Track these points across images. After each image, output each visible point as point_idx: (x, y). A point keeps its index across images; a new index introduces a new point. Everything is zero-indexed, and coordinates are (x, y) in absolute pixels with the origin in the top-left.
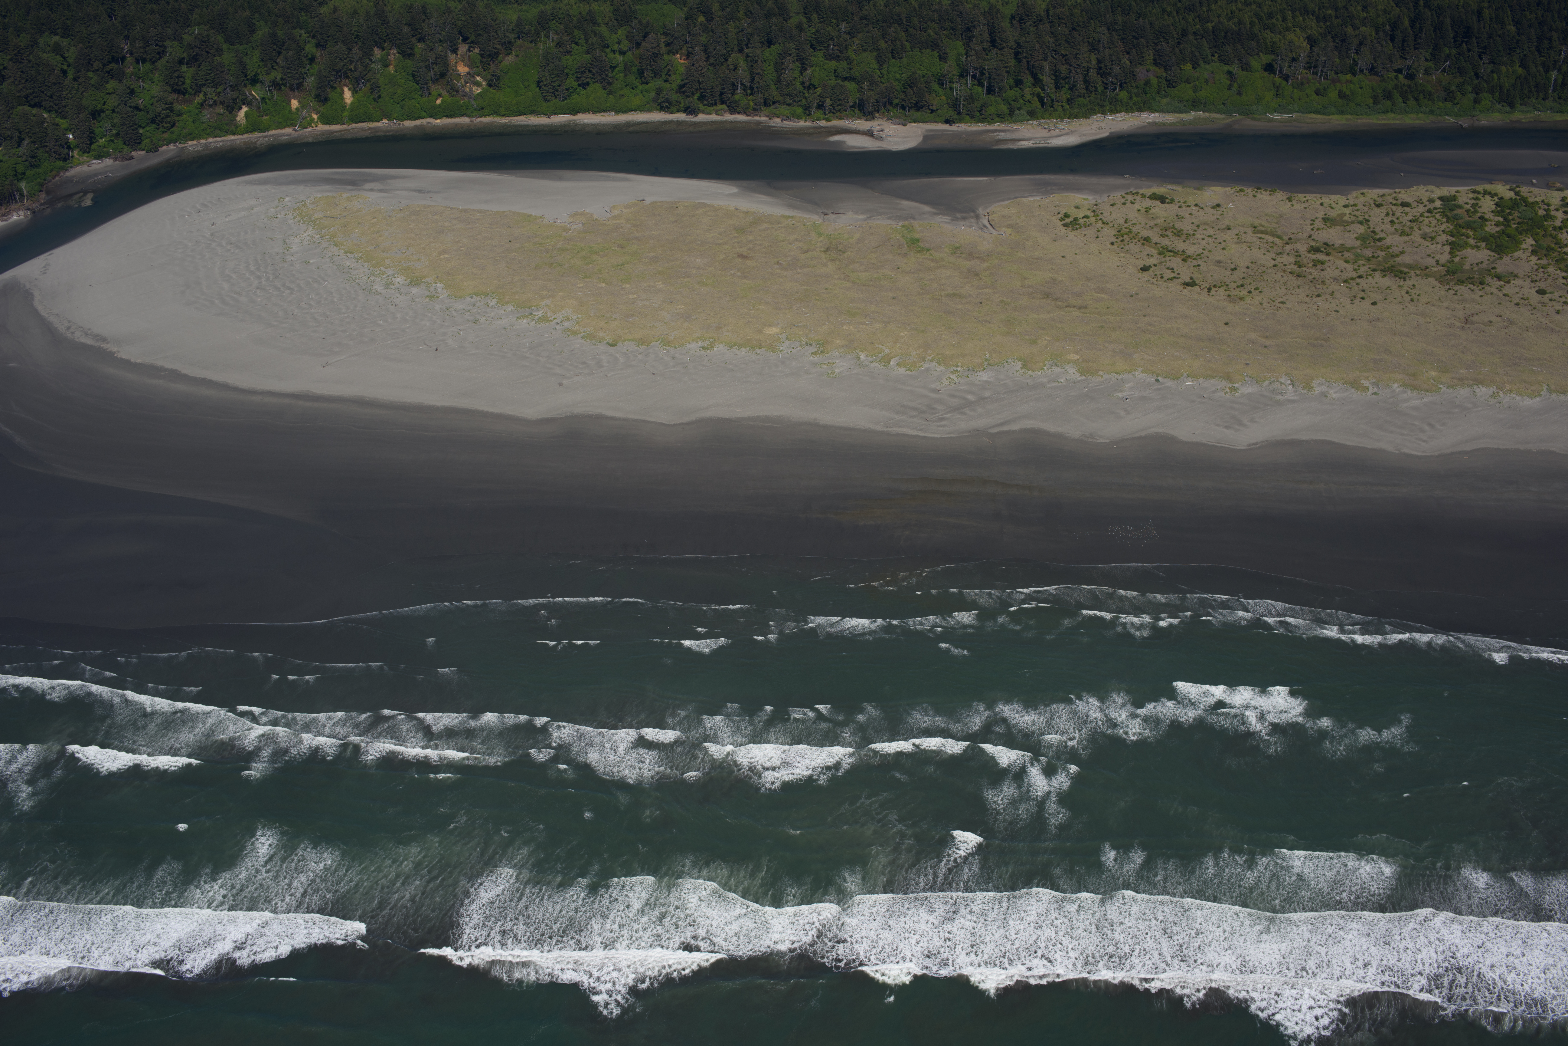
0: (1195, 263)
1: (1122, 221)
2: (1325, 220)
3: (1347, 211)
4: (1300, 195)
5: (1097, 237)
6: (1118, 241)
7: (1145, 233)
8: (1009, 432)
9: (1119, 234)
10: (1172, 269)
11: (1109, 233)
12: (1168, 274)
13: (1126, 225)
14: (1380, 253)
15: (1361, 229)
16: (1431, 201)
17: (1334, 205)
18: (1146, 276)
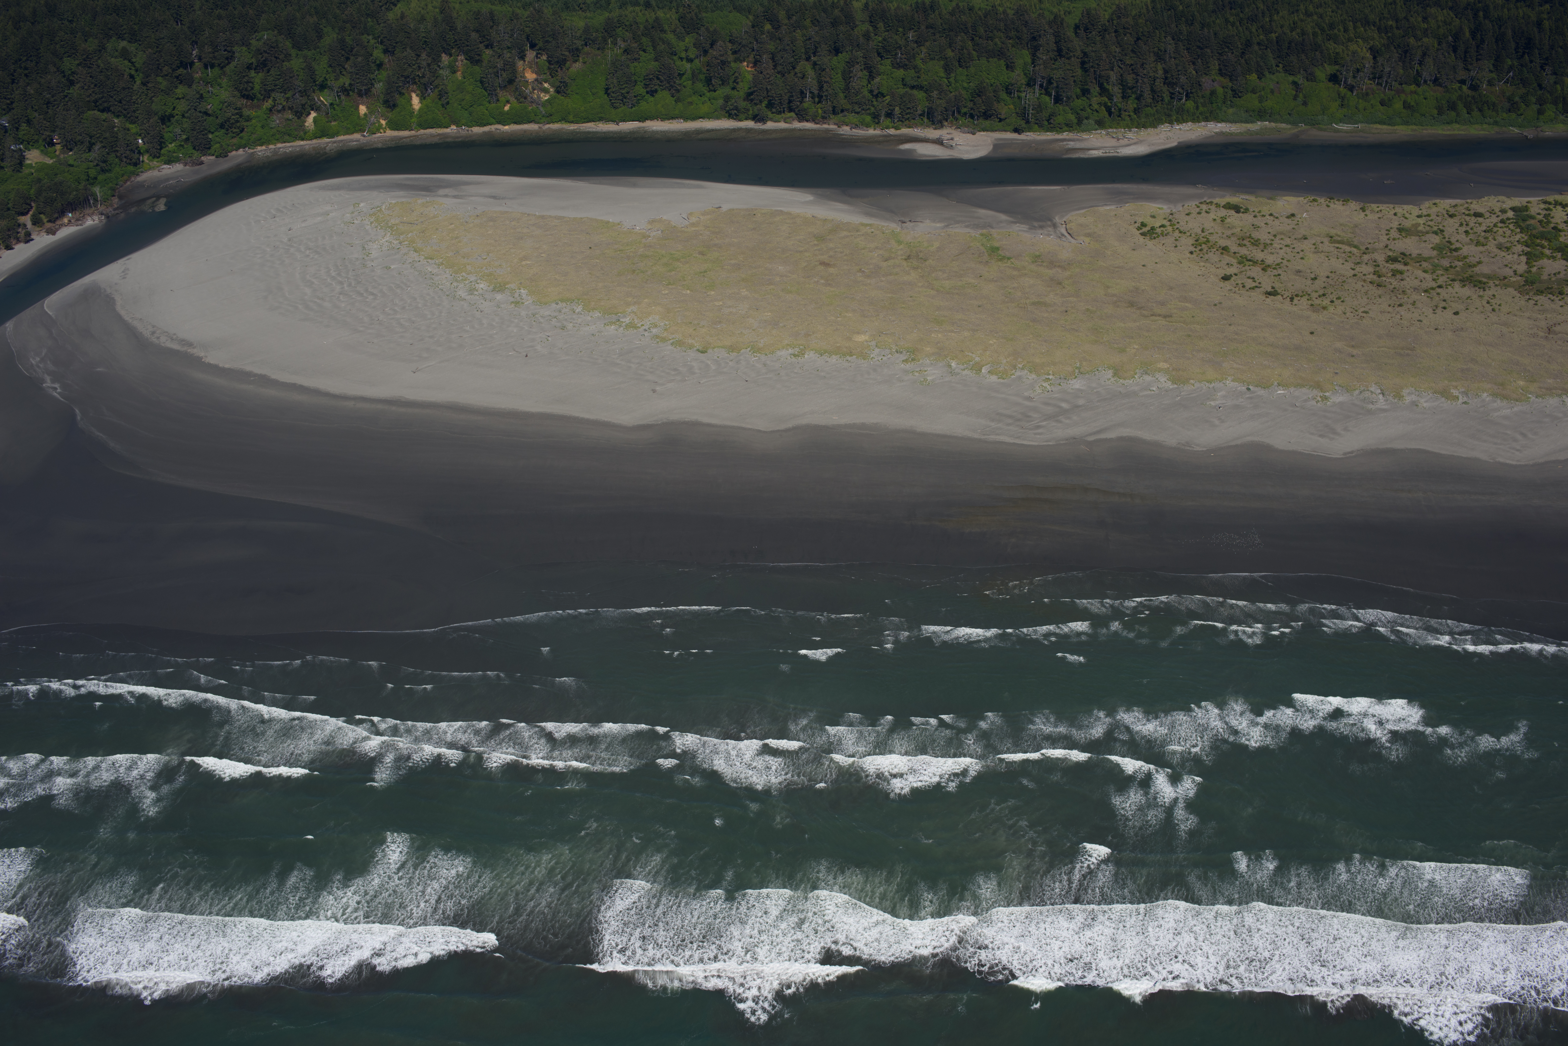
0: (1275, 272)
1: (1199, 231)
2: (1400, 230)
3: (1421, 221)
4: (1373, 205)
5: (1176, 247)
6: (1197, 250)
7: (1223, 243)
8: (1106, 440)
9: (1197, 243)
10: (1253, 278)
11: (1187, 242)
12: (1250, 283)
13: (1203, 234)
14: (1457, 263)
15: (1436, 239)
16: (1503, 211)
17: (1407, 215)
18: (1228, 285)
